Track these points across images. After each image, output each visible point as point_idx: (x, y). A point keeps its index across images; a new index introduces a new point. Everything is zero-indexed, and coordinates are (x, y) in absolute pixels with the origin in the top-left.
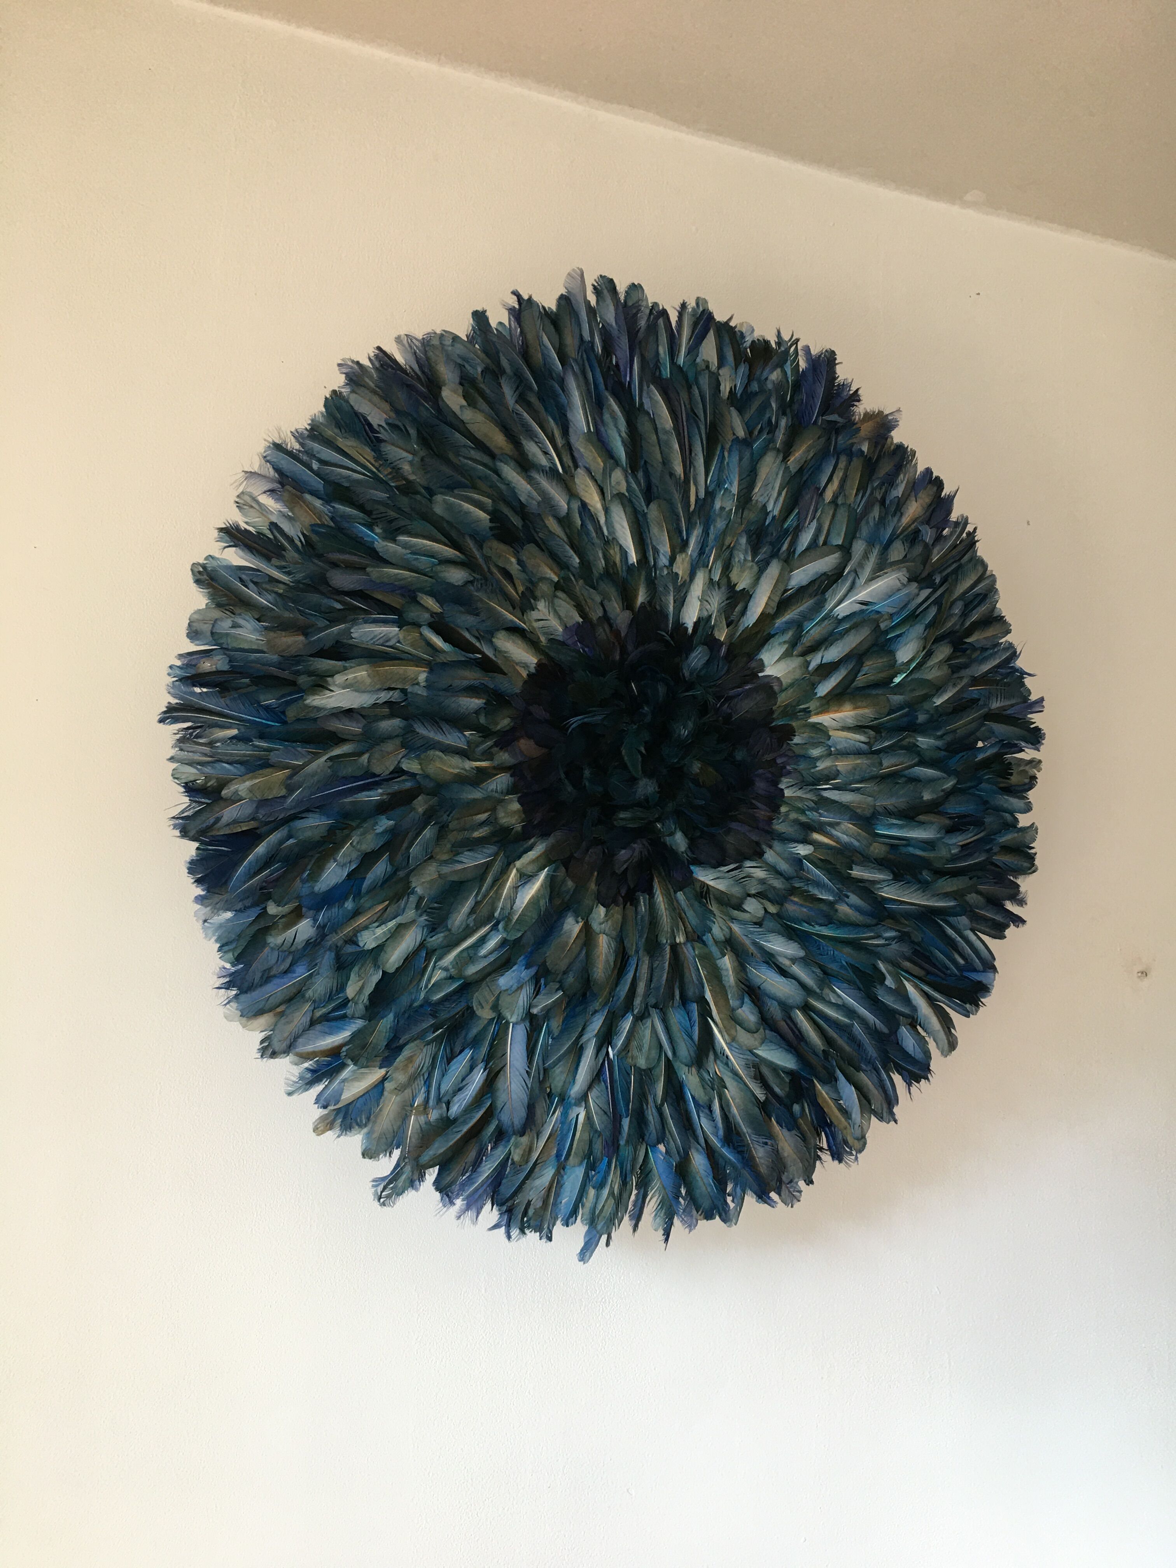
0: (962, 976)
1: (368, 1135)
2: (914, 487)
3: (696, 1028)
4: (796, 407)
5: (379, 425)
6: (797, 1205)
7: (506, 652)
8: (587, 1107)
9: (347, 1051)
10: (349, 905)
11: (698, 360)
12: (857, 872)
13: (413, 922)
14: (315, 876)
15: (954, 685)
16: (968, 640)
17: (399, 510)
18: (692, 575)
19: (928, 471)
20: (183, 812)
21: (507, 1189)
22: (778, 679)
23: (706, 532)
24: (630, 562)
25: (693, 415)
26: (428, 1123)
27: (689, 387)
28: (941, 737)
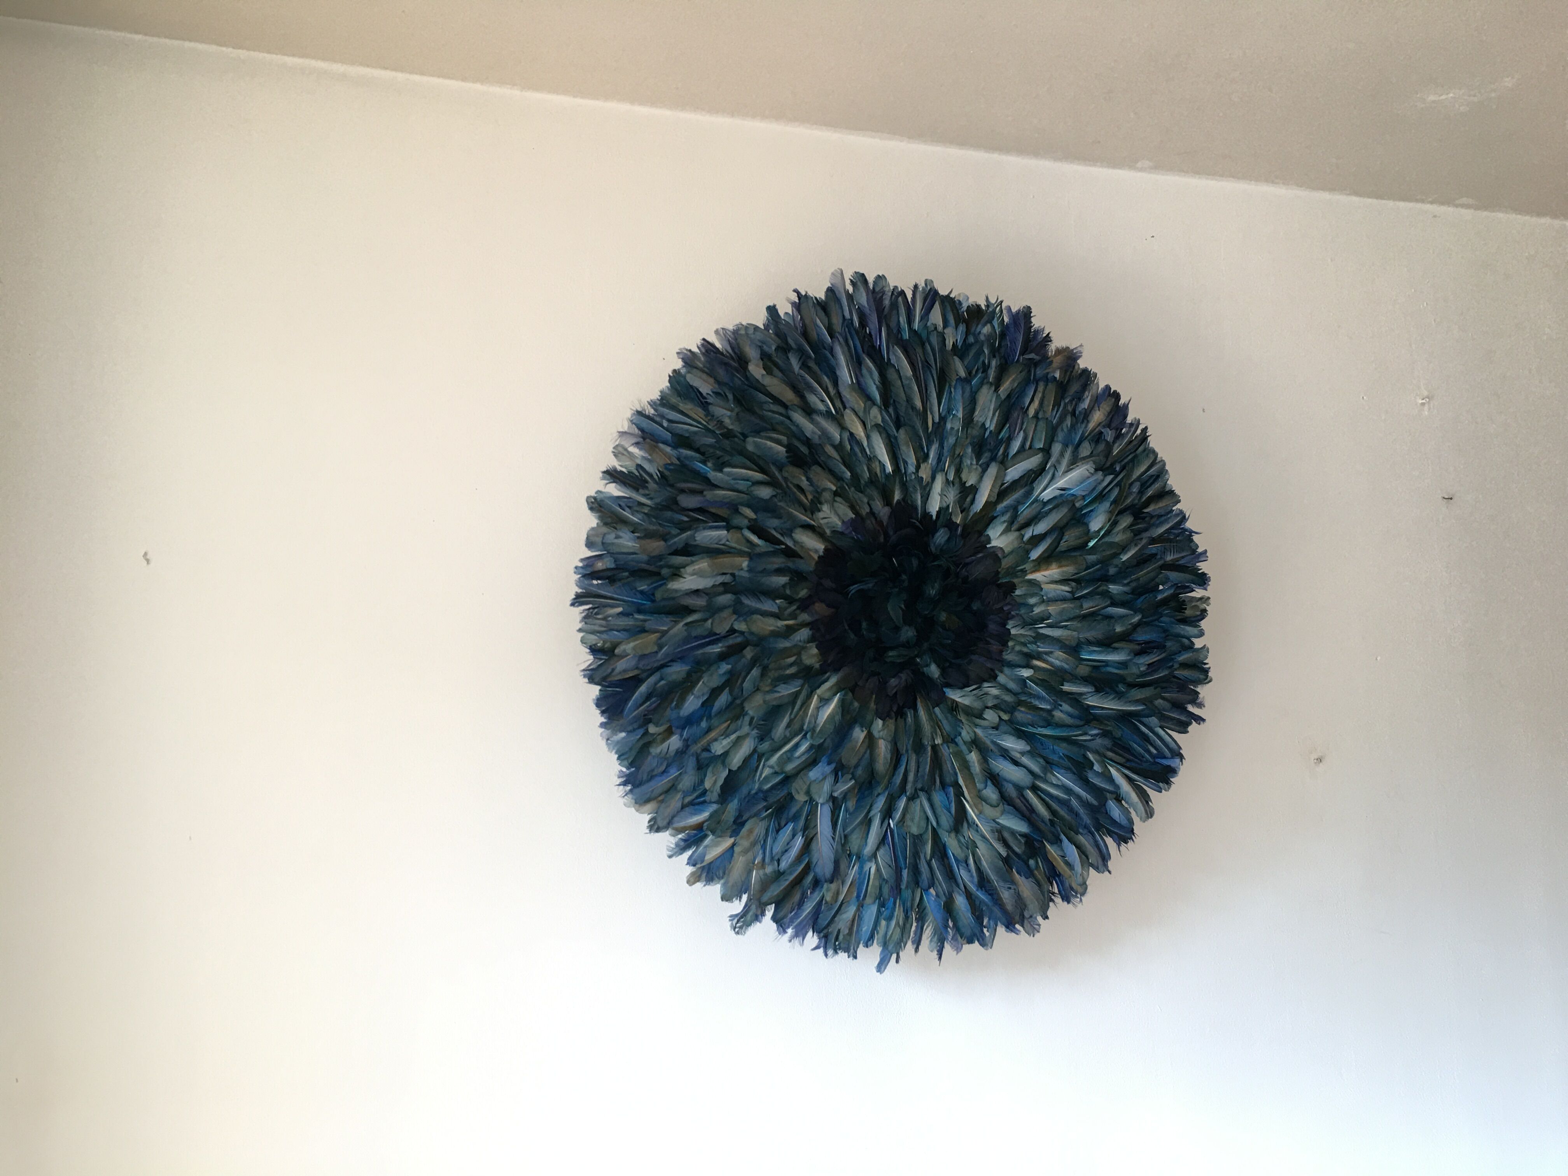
0: (1155, 761)
1: (724, 885)
2: (1097, 401)
3: (953, 804)
4: (1003, 350)
5: (707, 394)
6: (1037, 935)
7: (802, 543)
8: (877, 863)
9: (707, 826)
10: (704, 724)
11: (929, 324)
12: (1067, 687)
13: (747, 735)
14: (679, 706)
15: (1136, 545)
16: (1145, 511)
17: (723, 450)
18: (933, 478)
19: (1108, 388)
20: (590, 665)
21: (823, 921)
22: (1001, 548)
23: (941, 446)
24: (887, 471)
25: (927, 365)
26: (765, 874)
27: (923, 345)
28: (1128, 584)
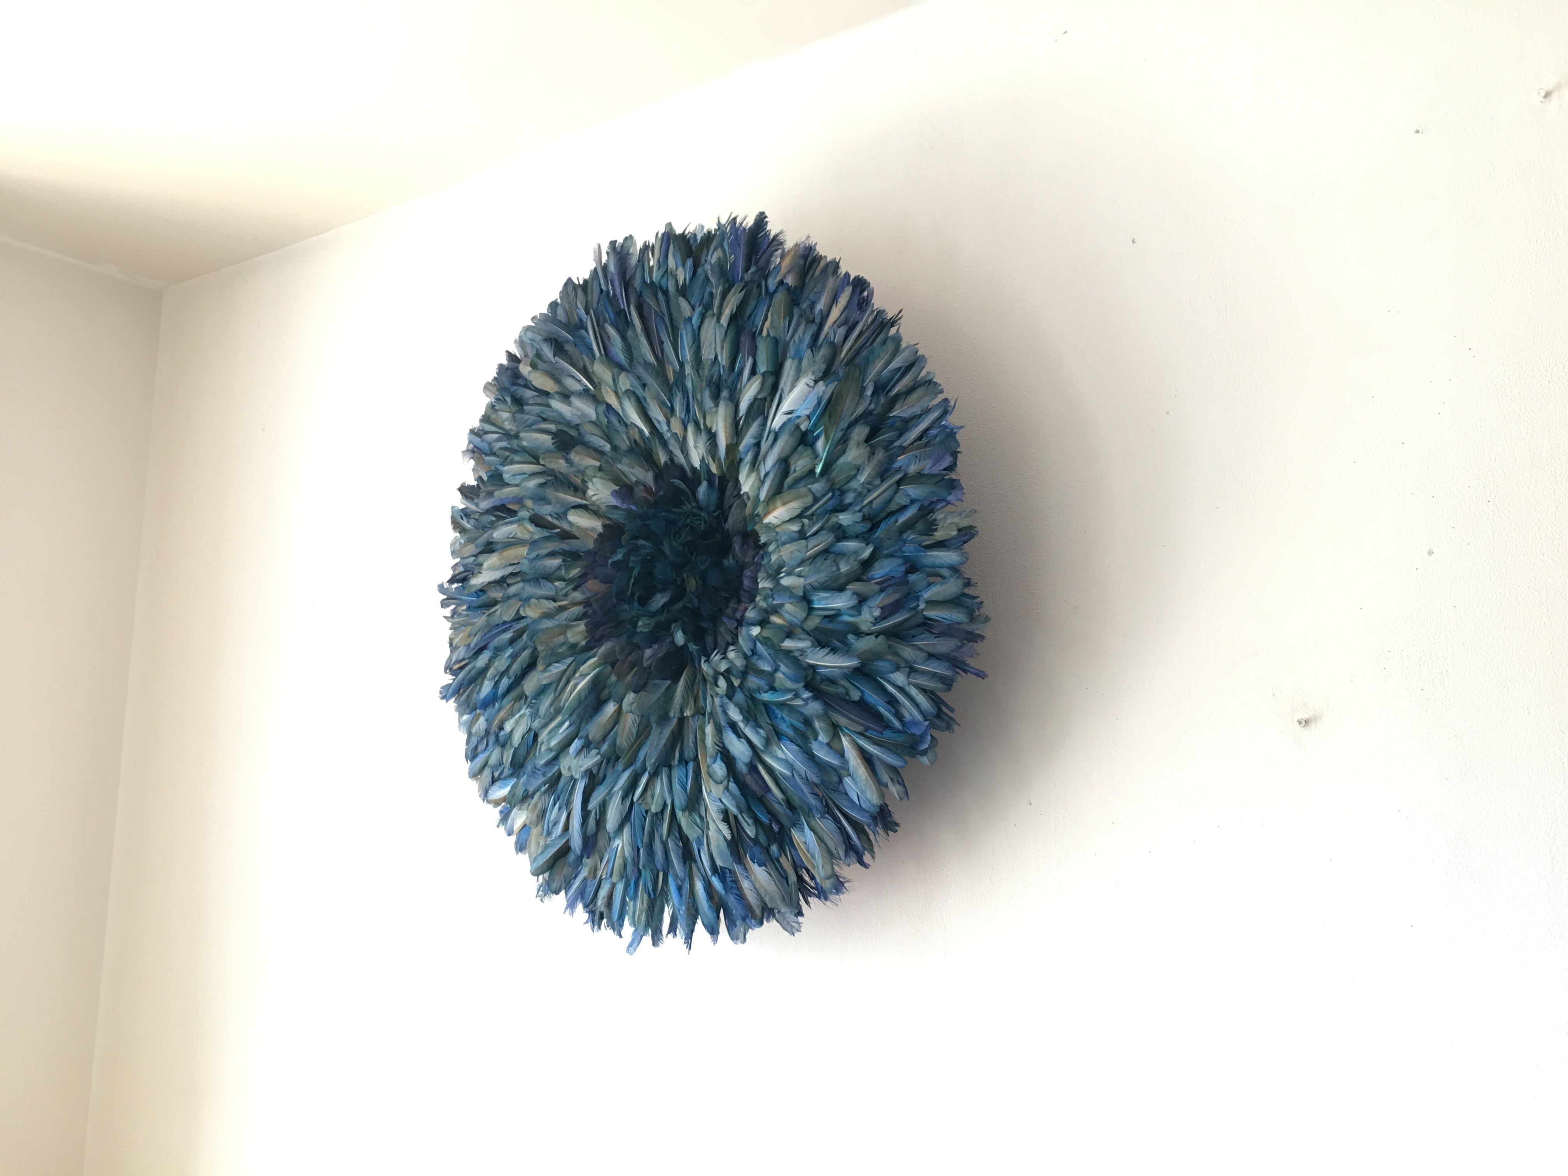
0: (903, 729)
1: (530, 859)
2: (835, 294)
3: (689, 782)
6: (797, 934)
7: (577, 523)
8: (623, 840)
10: (496, 705)
11: (666, 269)
12: (788, 644)
13: (524, 714)
14: (480, 690)
15: (872, 461)
16: (891, 415)
17: (511, 450)
18: (686, 429)
19: (847, 275)
21: (588, 896)
22: (748, 494)
24: (647, 436)
27: (656, 295)
28: (860, 511)
